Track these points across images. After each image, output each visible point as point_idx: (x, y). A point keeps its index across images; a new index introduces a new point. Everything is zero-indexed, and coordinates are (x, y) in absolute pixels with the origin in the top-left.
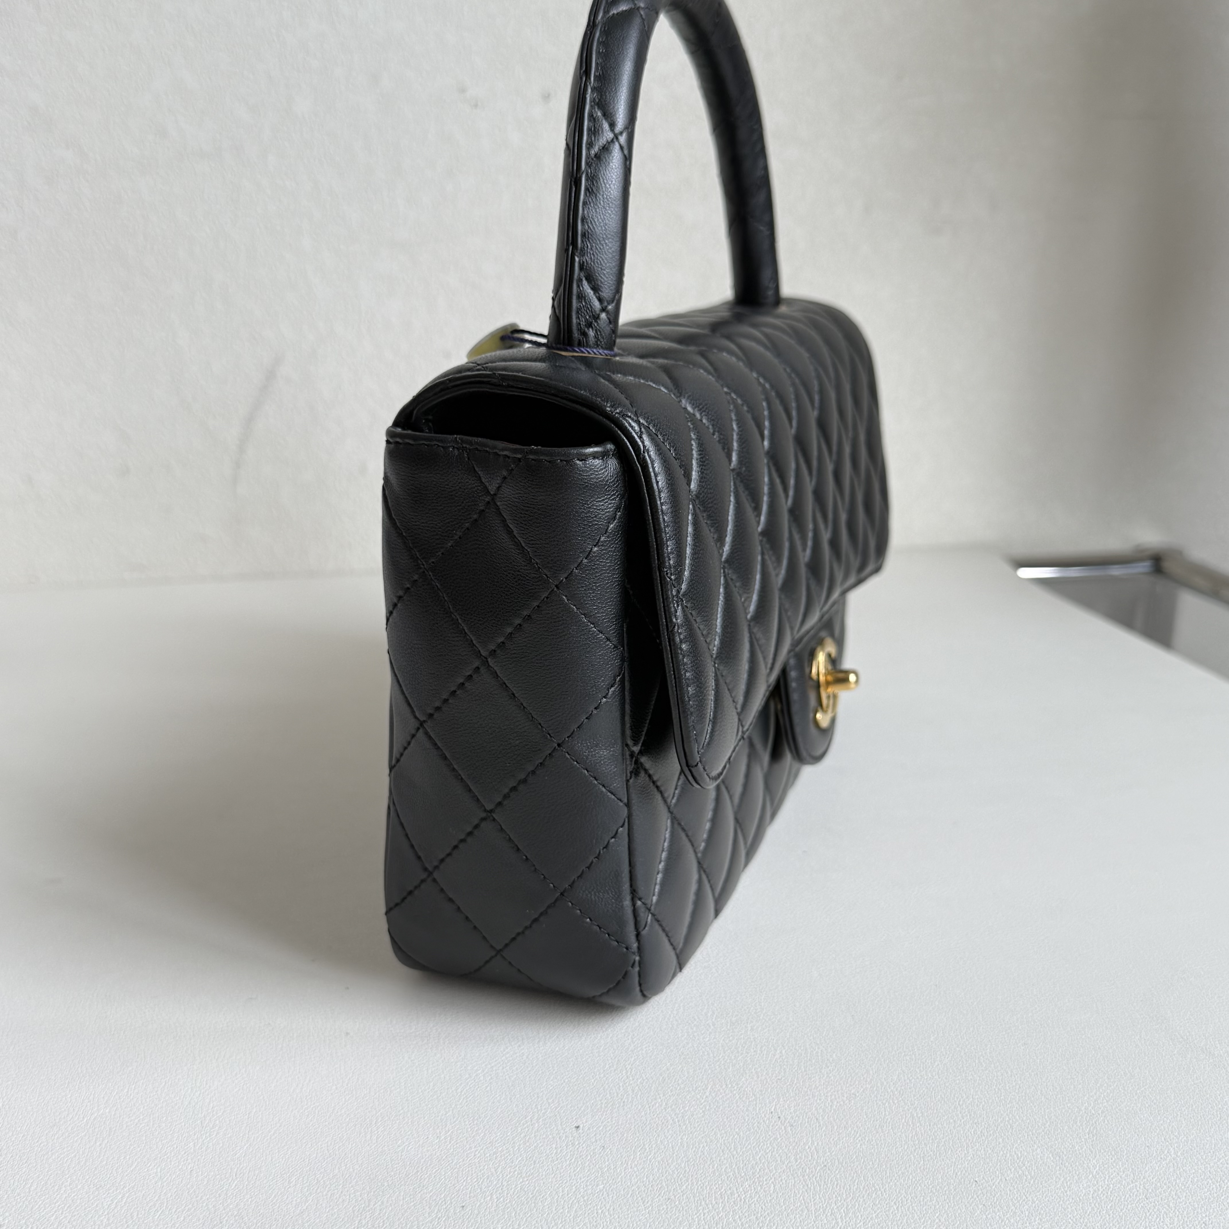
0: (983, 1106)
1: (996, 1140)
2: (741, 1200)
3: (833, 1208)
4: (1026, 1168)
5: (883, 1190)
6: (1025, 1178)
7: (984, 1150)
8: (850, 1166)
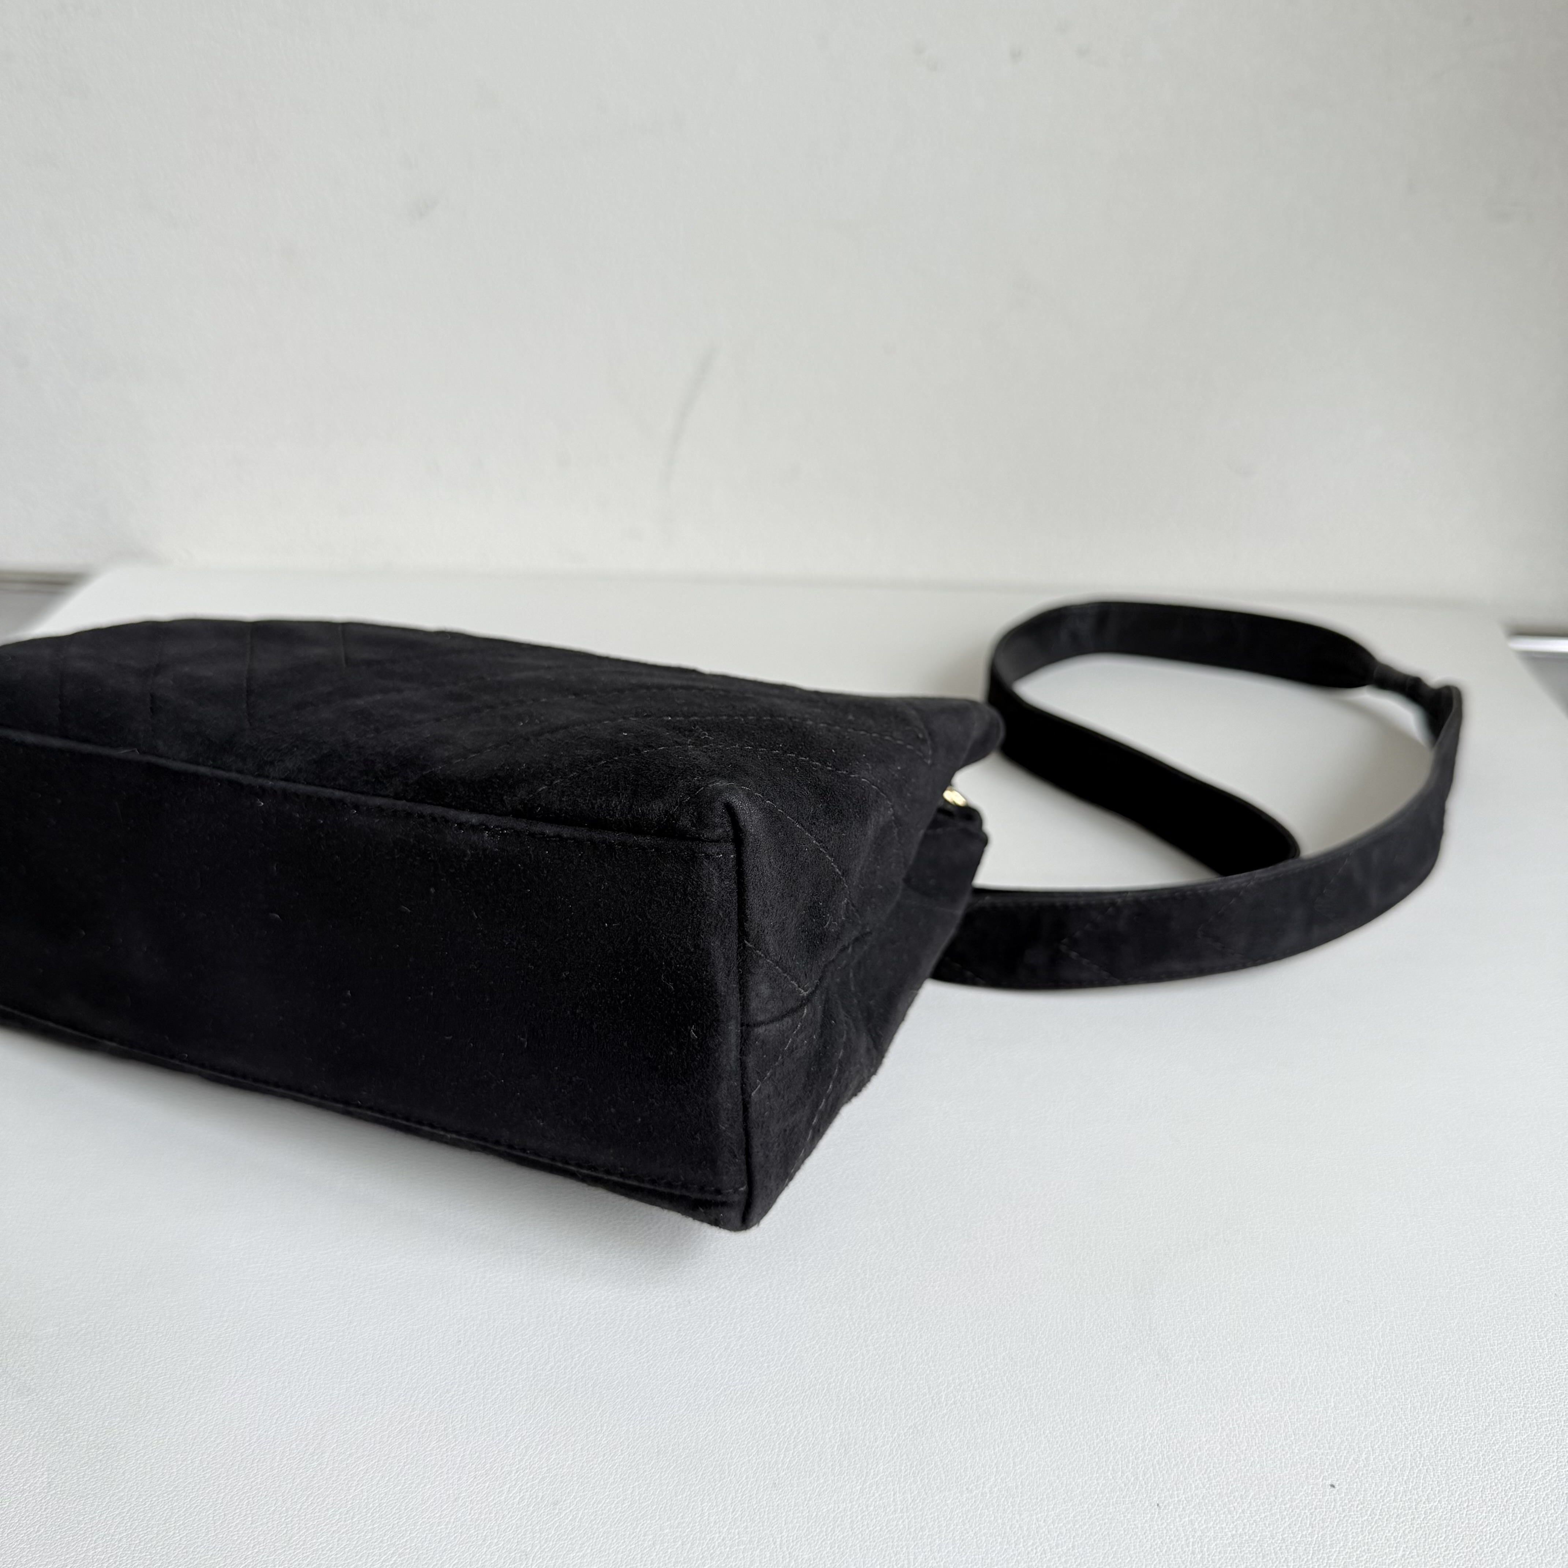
0: (820, 1355)
1: (793, 1406)
2: (451, 1400)
3: (534, 1440)
4: (793, 1454)
5: (607, 1433)
6: (780, 1466)
7: (766, 1415)
8: (601, 1392)
